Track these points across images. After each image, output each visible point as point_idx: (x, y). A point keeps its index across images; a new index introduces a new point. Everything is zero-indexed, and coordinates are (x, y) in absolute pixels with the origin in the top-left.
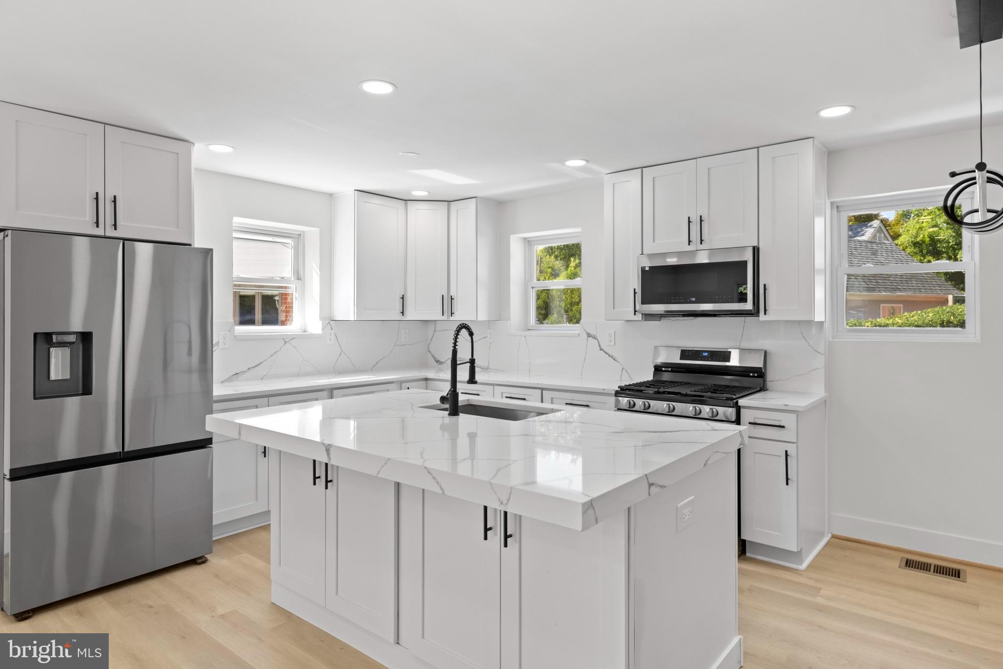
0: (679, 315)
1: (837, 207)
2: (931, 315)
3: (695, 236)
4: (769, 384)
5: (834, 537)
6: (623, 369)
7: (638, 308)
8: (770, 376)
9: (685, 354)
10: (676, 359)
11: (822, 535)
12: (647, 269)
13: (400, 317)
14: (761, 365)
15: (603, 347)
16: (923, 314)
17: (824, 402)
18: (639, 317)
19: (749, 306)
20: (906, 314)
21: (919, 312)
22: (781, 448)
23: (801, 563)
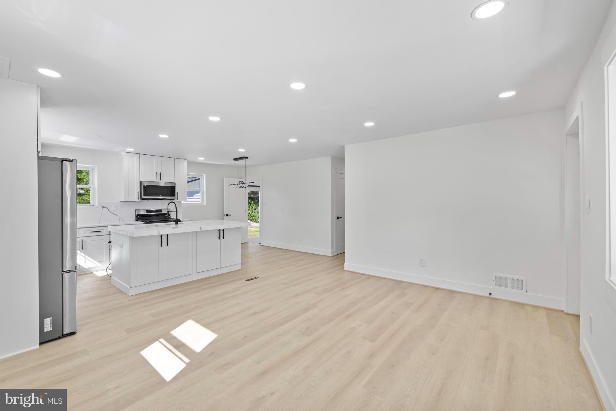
6: (120, 218)
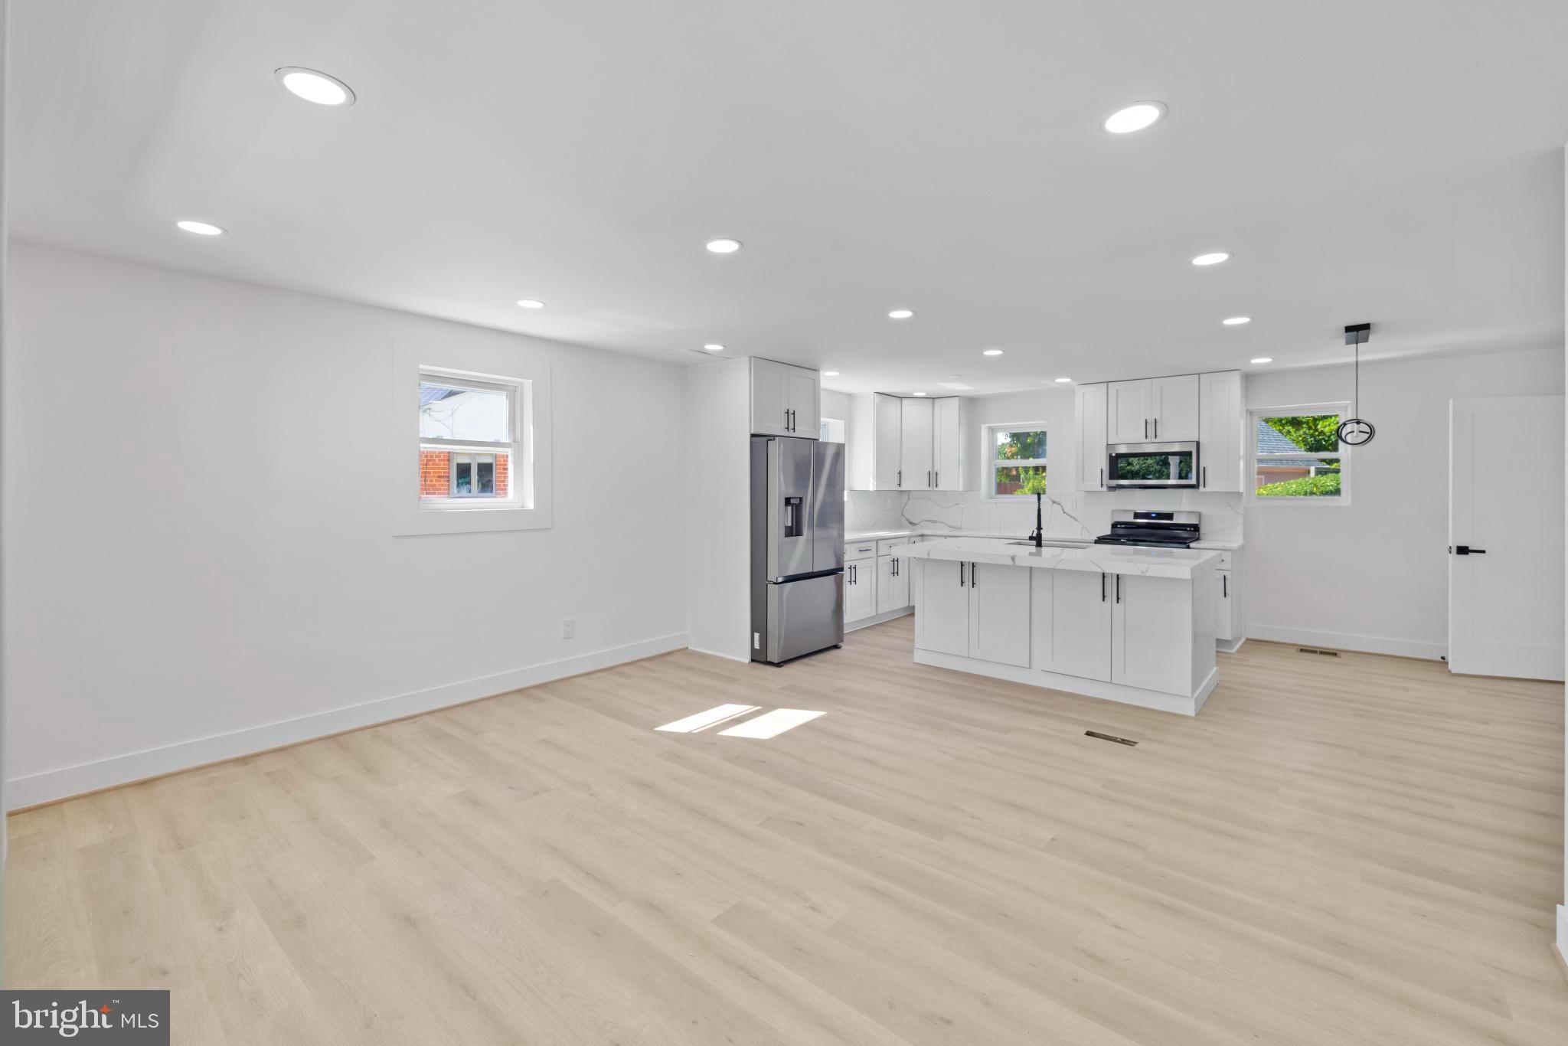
0: (1136, 488)
1: (1250, 413)
2: (1294, 486)
3: (1151, 432)
4: (1202, 536)
5: (1247, 639)
7: (1104, 482)
8: (1202, 529)
9: (1137, 515)
10: (1130, 519)
11: (1239, 638)
12: (1114, 455)
13: (898, 488)
14: (1197, 523)
15: (1066, 511)
16: (1287, 485)
17: (1243, 548)
18: (1105, 488)
19: (1193, 481)
20: (1269, 485)
21: (1283, 483)
22: (1221, 575)
23: (1233, 648)
